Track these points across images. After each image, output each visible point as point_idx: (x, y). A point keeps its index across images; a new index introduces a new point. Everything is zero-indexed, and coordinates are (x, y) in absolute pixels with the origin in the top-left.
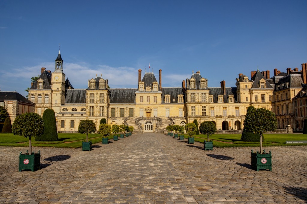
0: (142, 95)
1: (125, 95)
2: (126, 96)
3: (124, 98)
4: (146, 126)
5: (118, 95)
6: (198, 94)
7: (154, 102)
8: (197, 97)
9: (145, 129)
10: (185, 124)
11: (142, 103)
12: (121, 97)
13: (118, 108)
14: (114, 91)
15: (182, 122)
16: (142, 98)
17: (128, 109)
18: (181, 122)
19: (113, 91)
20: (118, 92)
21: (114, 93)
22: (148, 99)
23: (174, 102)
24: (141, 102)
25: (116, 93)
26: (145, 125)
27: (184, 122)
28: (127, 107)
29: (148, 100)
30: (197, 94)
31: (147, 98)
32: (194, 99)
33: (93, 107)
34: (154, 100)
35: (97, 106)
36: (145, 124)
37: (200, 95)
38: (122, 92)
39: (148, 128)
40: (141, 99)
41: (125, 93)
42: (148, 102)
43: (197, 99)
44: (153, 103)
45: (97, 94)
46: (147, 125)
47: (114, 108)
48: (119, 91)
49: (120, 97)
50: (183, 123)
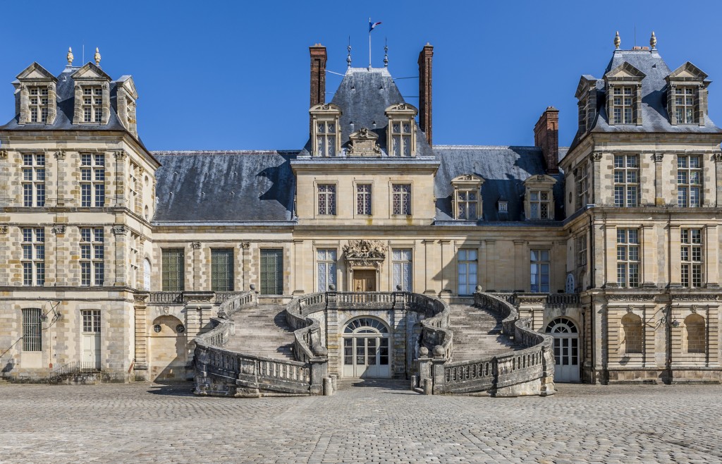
0: (330, 178)
1: (240, 179)
2: (244, 184)
3: (236, 198)
4: (348, 341)
5: (202, 179)
6: (657, 157)
7: (396, 212)
8: (648, 173)
9: (343, 360)
10: (574, 330)
11: (327, 220)
12: (217, 191)
13: (196, 244)
14: (184, 164)
15: (558, 321)
16: (327, 193)
17: (251, 250)
18: (552, 324)
19: (181, 161)
20: (206, 169)
21: (184, 170)
22: (360, 198)
23: (504, 219)
24: (322, 212)
25: (193, 172)
26: (349, 335)
27: (564, 321)
28: (246, 244)
29: (366, 205)
30: (647, 159)
31: (356, 193)
32: (636, 191)
33: (40, 230)
34: (397, 204)
35: (60, 228)
36: (347, 331)
37: (669, 163)
38: (225, 166)
39: (360, 351)
40: (322, 197)
41: (240, 170)
42: (360, 212)
43: (647, 186)
44: (391, 222)
45: (60, 154)
46: (356, 333)
47: (180, 245)
48: (208, 160)
49: (211, 191)
50: (561, 325)
